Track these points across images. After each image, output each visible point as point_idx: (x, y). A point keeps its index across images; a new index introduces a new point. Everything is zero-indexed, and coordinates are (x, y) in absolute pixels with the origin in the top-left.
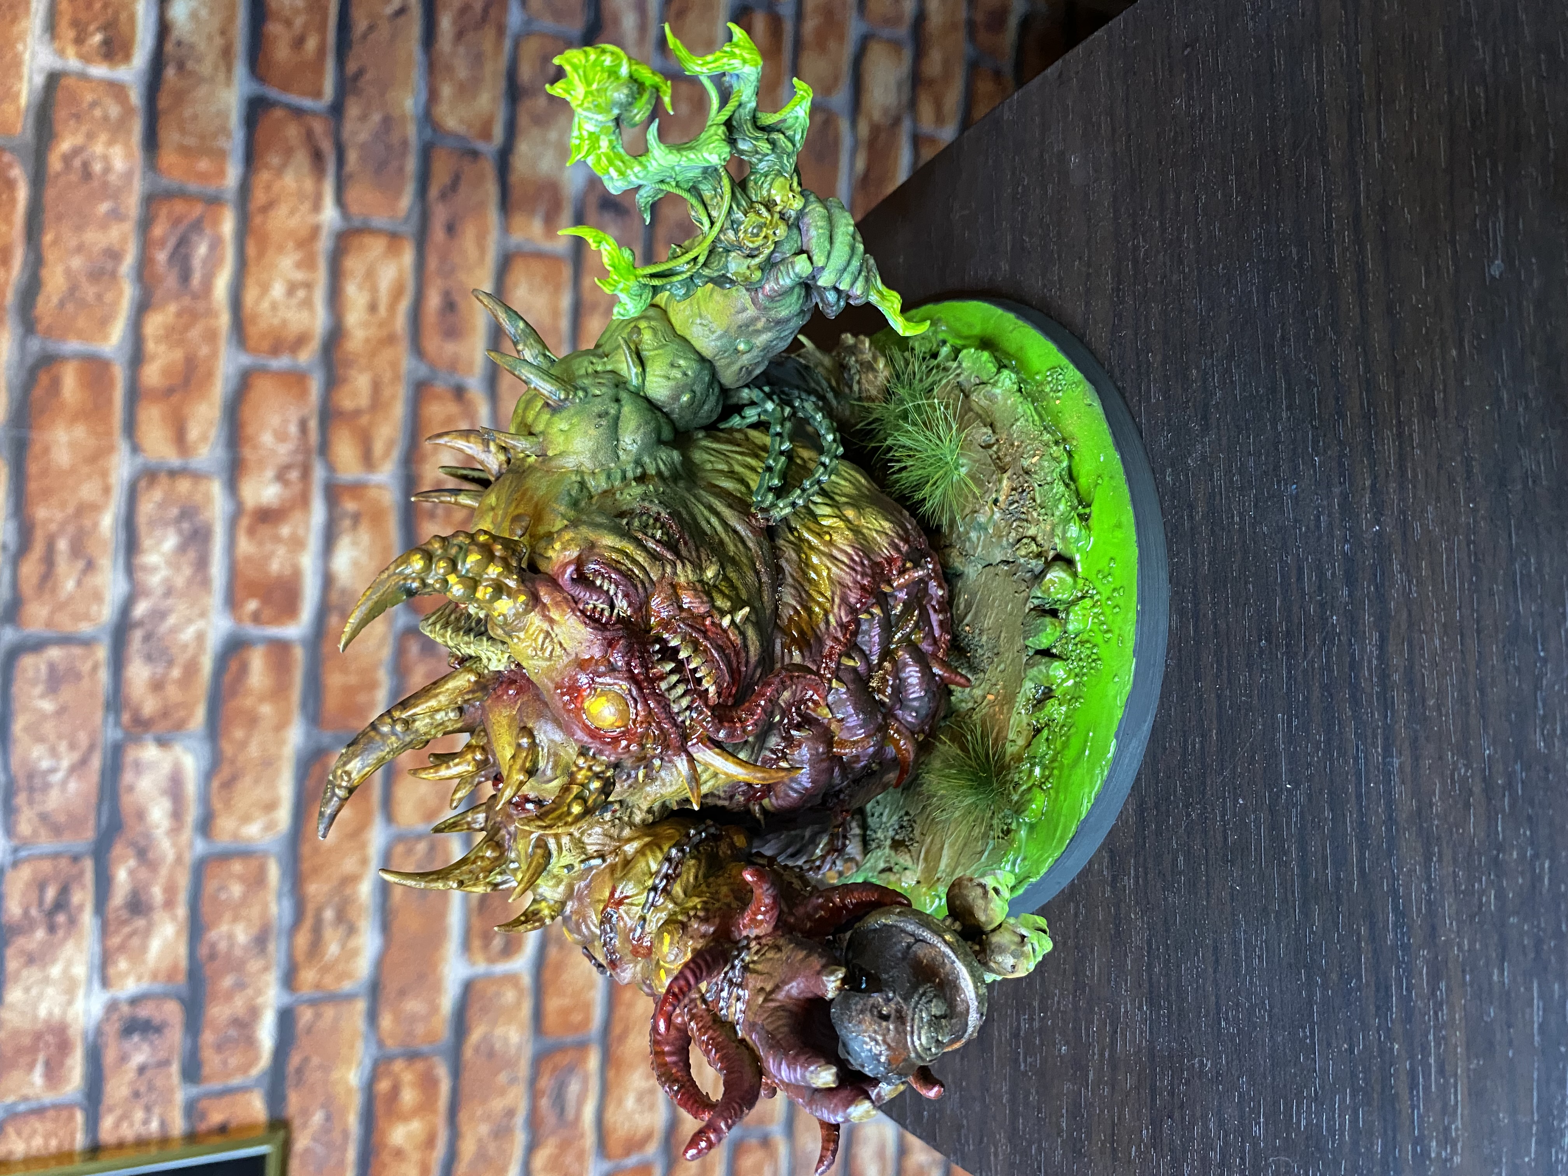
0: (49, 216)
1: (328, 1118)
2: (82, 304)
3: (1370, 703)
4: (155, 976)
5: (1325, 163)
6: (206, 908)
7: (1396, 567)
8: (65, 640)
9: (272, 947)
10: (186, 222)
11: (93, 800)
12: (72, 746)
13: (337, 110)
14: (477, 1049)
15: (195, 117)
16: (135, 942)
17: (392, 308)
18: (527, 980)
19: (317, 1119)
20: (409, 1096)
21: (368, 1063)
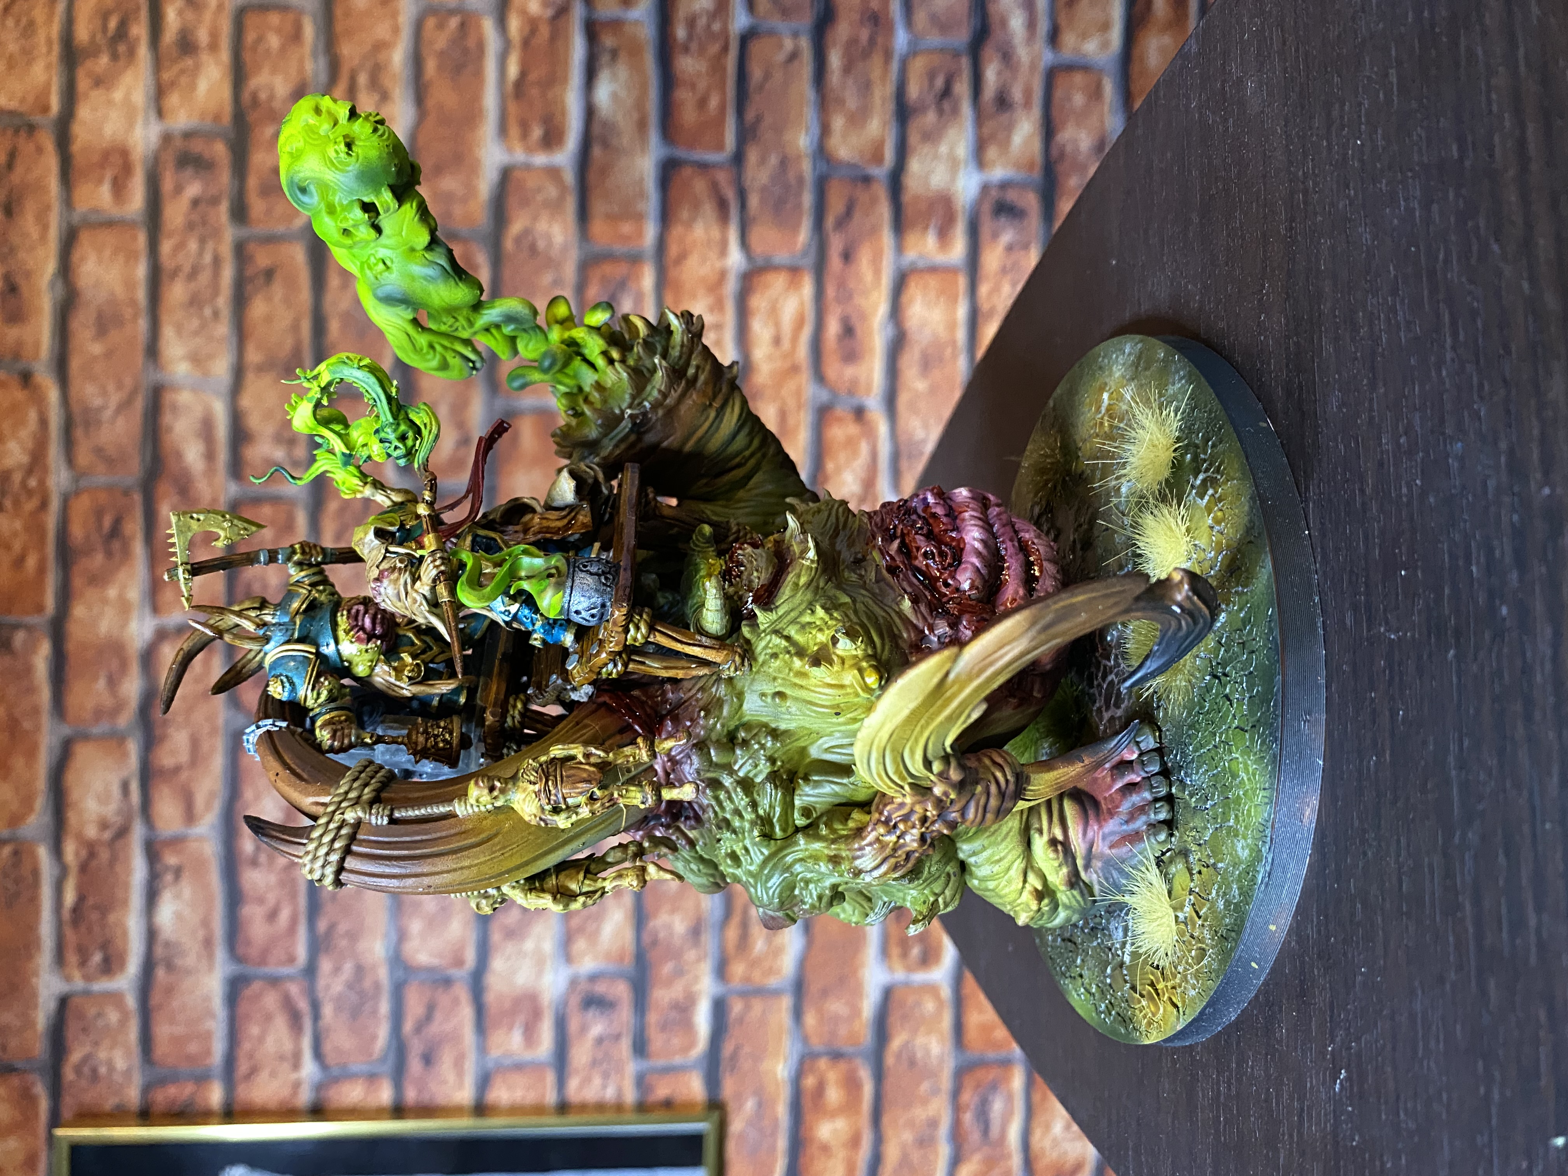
1: (760, 1105)
4: (608, 957)
6: (648, 899)
9: (705, 938)
10: (614, 281)
13: (739, 158)
14: (899, 1056)
15: (618, 186)
16: (591, 925)
17: (795, 339)
18: (946, 992)
19: (750, 1105)
20: (834, 1095)
21: (795, 1057)
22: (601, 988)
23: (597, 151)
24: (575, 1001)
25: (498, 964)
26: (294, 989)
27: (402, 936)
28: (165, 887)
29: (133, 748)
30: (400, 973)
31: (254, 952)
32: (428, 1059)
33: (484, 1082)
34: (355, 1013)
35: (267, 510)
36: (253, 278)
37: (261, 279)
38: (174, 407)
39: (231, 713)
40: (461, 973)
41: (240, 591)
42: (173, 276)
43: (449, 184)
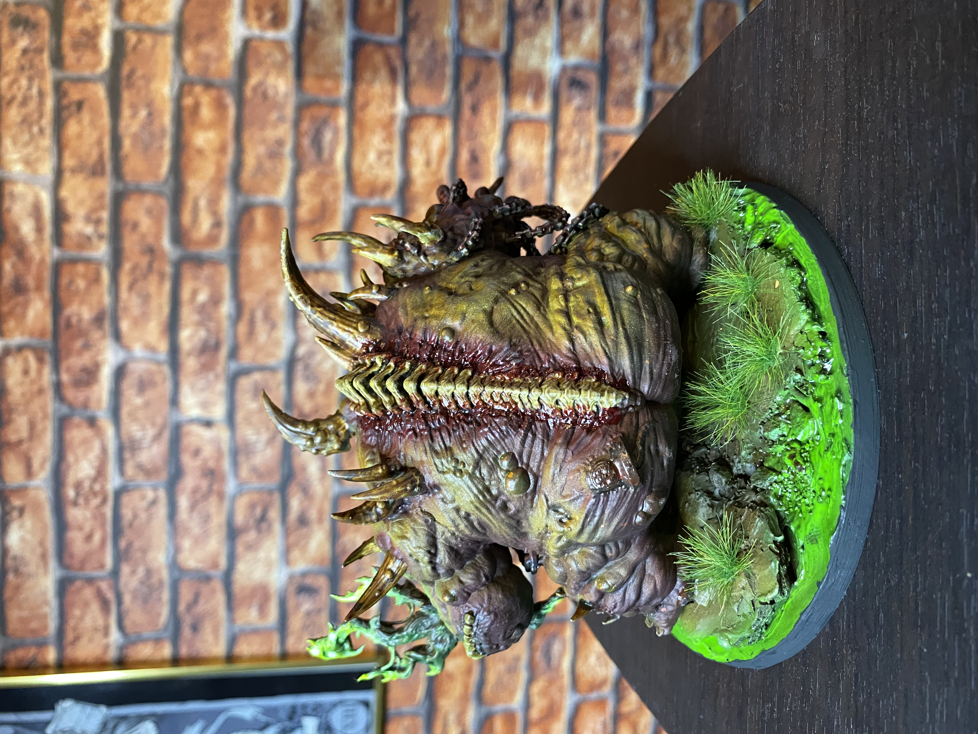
0: (246, 124)
2: (265, 174)
4: (314, 561)
10: (319, 121)
11: (279, 461)
12: (268, 429)
13: (404, 41)
15: (323, 55)
16: (302, 541)
17: (439, 163)
22: (308, 581)
23: (309, 31)
24: (292, 589)
25: (241, 567)
26: (104, 586)
27: (177, 550)
28: (12, 520)
30: (176, 574)
31: (76, 562)
32: (195, 628)
33: (233, 641)
34: (146, 600)
35: (81, 268)
36: (68, 107)
37: (74, 108)
38: (12, 195)
39: (57, 405)
40: (217, 574)
41: (62, 322)
42: (10, 102)
43: (206, 47)
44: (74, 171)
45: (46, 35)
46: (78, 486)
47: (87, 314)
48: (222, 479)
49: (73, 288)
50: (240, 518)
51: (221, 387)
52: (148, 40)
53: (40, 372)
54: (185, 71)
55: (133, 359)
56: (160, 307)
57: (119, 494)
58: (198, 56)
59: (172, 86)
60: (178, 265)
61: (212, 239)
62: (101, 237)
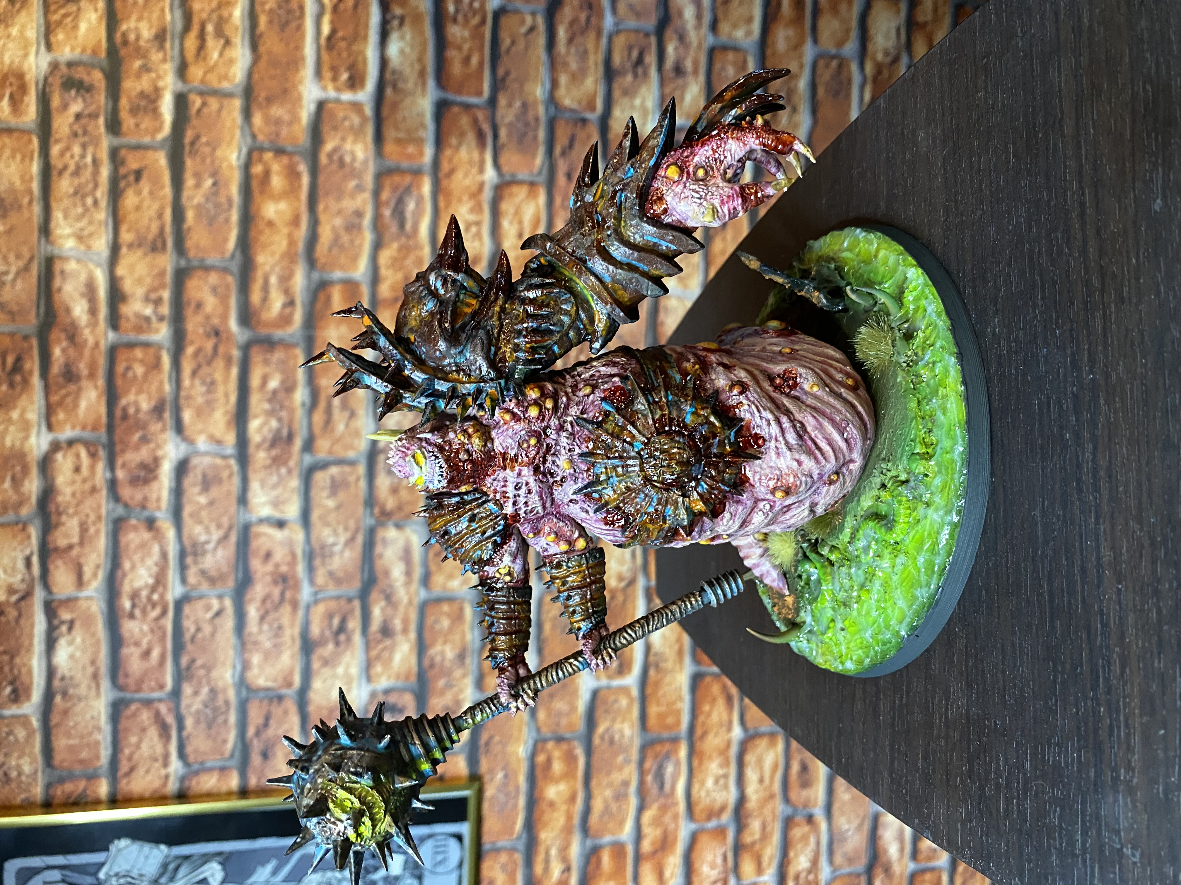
0: (321, 193)
1: (506, 776)
2: (342, 248)
3: (1088, 490)
4: (398, 677)
5: (1063, 136)
6: (427, 635)
7: (1102, 402)
8: (341, 462)
9: (468, 661)
10: (401, 189)
11: (359, 563)
12: (346, 529)
13: (493, 102)
14: (602, 738)
15: (404, 118)
16: (386, 654)
18: (635, 692)
19: (500, 775)
20: (557, 767)
21: (531, 742)
22: (391, 698)
23: (389, 92)
25: (317, 684)
26: (163, 708)
27: (246, 666)
28: (62, 635)
29: (34, 532)
30: (244, 693)
31: (131, 681)
32: (265, 756)
34: (210, 724)
35: (138, 353)
36: (125, 177)
37: (132, 178)
38: (62, 272)
39: (111, 505)
40: (290, 692)
41: (118, 413)
42: (61, 173)
43: (277, 111)
44: (130, 246)
45: (101, 98)
46: (135, 596)
47: (145, 405)
48: (296, 586)
49: (130, 374)
50: (315, 630)
51: (295, 483)
52: (214, 103)
53: (92, 467)
54: (254, 137)
55: (197, 453)
56: (227, 395)
57: (179, 605)
58: (267, 120)
59: (240, 151)
60: (246, 349)
61: (285, 320)
62: (161, 319)
